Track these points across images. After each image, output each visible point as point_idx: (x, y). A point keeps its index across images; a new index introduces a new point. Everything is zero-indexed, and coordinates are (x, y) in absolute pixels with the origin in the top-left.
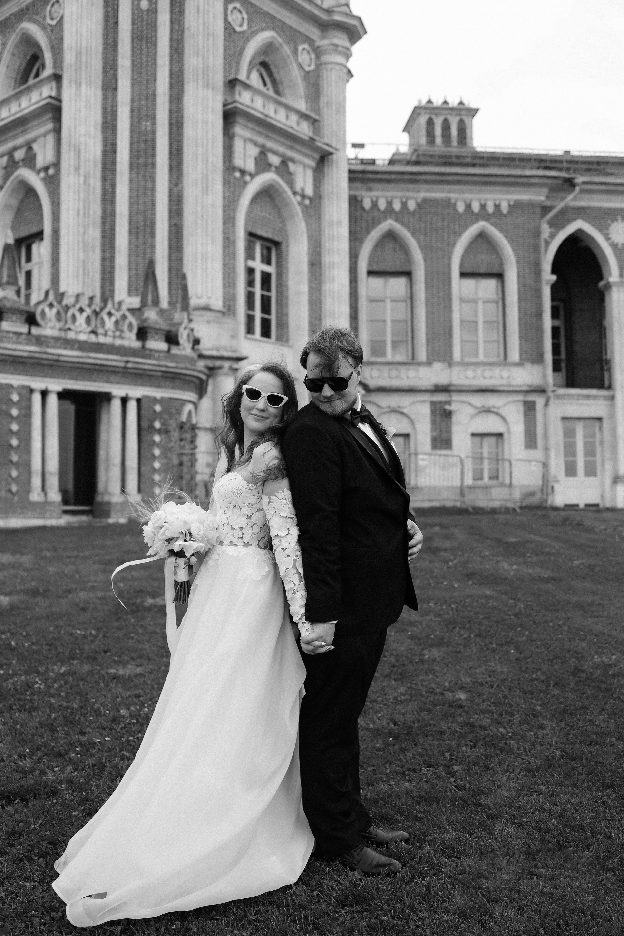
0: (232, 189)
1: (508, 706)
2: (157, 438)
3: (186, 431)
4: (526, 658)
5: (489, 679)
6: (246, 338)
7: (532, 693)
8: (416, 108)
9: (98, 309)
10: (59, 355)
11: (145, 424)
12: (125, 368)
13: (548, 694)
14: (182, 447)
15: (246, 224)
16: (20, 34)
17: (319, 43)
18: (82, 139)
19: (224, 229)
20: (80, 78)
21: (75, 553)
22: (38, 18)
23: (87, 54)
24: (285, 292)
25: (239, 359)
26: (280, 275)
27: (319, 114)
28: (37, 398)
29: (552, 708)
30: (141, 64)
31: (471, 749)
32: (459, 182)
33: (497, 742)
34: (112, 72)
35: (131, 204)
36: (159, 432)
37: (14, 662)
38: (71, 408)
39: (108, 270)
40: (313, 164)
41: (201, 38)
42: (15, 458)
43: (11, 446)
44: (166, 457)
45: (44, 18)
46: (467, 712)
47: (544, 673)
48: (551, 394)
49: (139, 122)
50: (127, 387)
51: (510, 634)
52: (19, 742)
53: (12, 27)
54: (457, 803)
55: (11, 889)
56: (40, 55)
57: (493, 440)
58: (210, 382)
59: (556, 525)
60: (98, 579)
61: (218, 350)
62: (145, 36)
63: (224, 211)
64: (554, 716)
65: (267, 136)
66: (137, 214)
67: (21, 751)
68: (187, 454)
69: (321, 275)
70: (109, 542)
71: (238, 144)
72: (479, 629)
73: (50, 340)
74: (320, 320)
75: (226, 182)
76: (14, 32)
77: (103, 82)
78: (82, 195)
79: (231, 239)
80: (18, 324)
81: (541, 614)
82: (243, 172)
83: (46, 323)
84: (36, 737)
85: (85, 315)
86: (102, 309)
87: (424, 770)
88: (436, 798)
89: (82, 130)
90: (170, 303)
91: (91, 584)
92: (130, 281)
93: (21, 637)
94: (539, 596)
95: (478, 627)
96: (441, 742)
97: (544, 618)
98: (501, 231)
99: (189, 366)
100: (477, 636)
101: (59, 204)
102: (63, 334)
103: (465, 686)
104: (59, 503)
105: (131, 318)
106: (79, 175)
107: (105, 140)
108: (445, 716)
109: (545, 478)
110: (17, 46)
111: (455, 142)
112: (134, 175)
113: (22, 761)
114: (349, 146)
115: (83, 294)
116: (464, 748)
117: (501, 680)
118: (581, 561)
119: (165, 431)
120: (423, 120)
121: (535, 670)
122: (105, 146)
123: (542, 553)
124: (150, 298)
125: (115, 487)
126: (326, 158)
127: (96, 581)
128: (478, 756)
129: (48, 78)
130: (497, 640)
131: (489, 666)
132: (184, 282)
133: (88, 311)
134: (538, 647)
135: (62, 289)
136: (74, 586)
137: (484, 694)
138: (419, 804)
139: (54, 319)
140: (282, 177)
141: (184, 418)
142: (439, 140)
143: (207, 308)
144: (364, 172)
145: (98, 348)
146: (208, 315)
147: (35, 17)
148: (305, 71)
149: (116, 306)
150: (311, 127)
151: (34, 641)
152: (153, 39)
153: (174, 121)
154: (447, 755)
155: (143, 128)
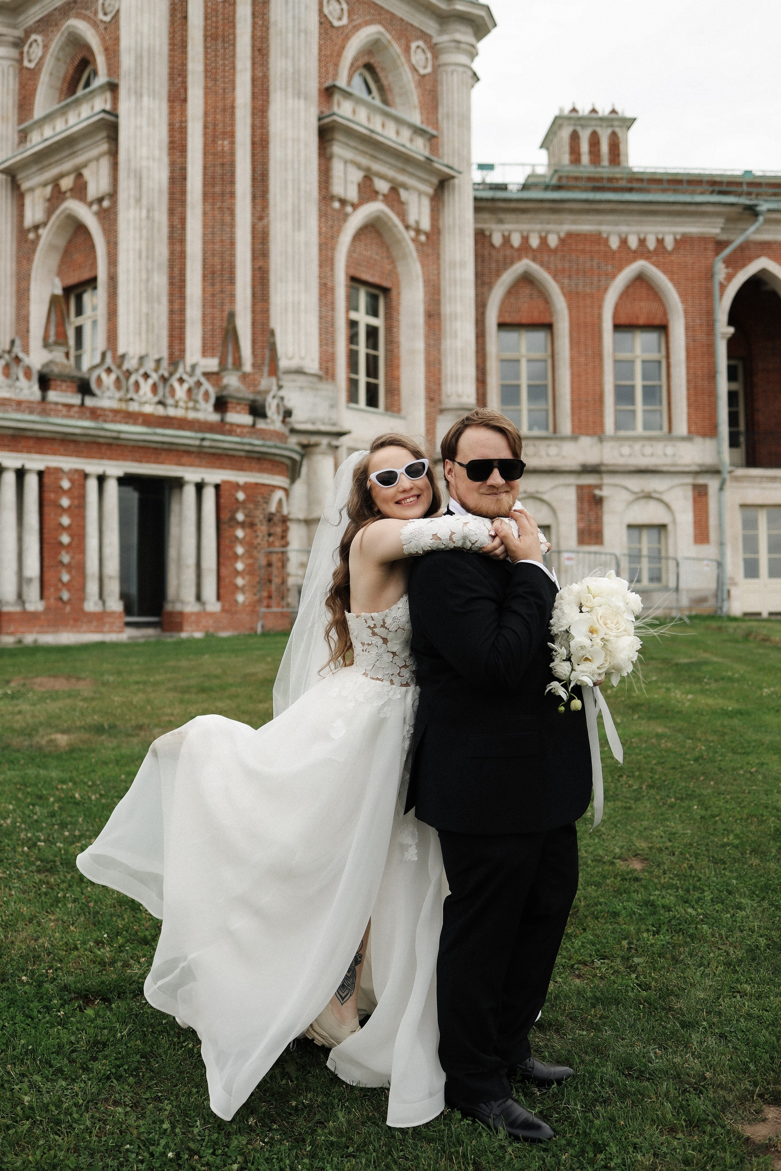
0: (330, 223)
1: (696, 879)
2: (240, 533)
3: (275, 524)
4: (713, 816)
5: (669, 844)
6: (348, 408)
7: (724, 863)
8: (556, 118)
9: (166, 374)
10: (120, 432)
11: (225, 516)
12: (200, 446)
13: (744, 864)
14: (270, 544)
15: (348, 267)
16: (66, 34)
17: (436, 39)
18: (144, 163)
19: (320, 273)
20: (141, 87)
21: (144, 678)
22: (88, 13)
23: (149, 57)
24: (395, 350)
25: (340, 434)
26: (390, 329)
27: (437, 128)
28: (92, 485)
29: (751, 882)
30: (216, 68)
31: (654, 935)
32: (612, 212)
33: (686, 926)
34: (180, 79)
35: (205, 243)
36: (243, 525)
37: (80, 820)
38: (134, 496)
39: (177, 324)
40: (430, 191)
41: (290, 36)
42: (66, 558)
43: (60, 544)
44: (251, 557)
45: (96, 13)
46: (646, 888)
47: (737, 836)
48: (727, 476)
49: (214, 142)
50: (203, 470)
51: (692, 784)
52: (94, 925)
53: (56, 25)
54: (641, 1006)
55: (97, 1115)
56: (91, 59)
57: (654, 533)
58: (305, 463)
59: (737, 641)
60: (175, 712)
61: (313, 423)
62: (220, 33)
63: (320, 250)
64: (754, 893)
65: (373, 157)
66: (213, 255)
67: (98, 936)
68: (276, 553)
69: (440, 329)
70: (184, 663)
71: (337, 167)
72: (651, 778)
73: (107, 413)
74: (439, 384)
75: (323, 215)
76: (58, 30)
77: (170, 91)
78: (144, 232)
79: (329, 284)
80: (69, 394)
81: (727, 758)
82: (343, 202)
83: (103, 392)
84: (114, 919)
85: (150, 382)
86: (171, 374)
87: (597, 963)
88: (616, 1000)
89: (144, 151)
90: (254, 365)
91: (166, 718)
92: (204, 339)
93: (86, 788)
94: (724, 734)
95: (650, 774)
96: (616, 926)
97: (732, 764)
98: (665, 272)
99: (279, 444)
100: (650, 787)
101: (116, 244)
102: (123, 406)
103: (639, 852)
104: (121, 613)
105: (207, 385)
106: (141, 209)
107: (172, 164)
108: (618, 892)
109: (720, 581)
110: (62, 49)
111: (605, 162)
112: (208, 208)
113: (99, 949)
114: (474, 167)
115: (147, 355)
116: (645, 935)
117: (685, 845)
118: (772, 689)
119: (249, 525)
120: (565, 133)
121: (726, 832)
122: (172, 171)
123: (723, 679)
124: (230, 360)
125: (189, 593)
126: (446, 183)
127: (172, 715)
128: (663, 945)
129: (101, 87)
130: (675, 792)
131: (668, 827)
132: (271, 340)
133: (155, 377)
134: (727, 802)
135: (121, 351)
136: (146, 721)
137: (665, 864)
138: (595, 1007)
139: (112, 387)
140: (391, 207)
141: (273, 508)
142: (585, 159)
143: (299, 372)
144: (493, 200)
145: (167, 422)
146: (301, 380)
147: (84, 12)
148: (419, 75)
149: (188, 369)
150: (428, 144)
151: (103, 792)
152: (231, 37)
153: (257, 139)
154: (625, 943)
155: (219, 149)
